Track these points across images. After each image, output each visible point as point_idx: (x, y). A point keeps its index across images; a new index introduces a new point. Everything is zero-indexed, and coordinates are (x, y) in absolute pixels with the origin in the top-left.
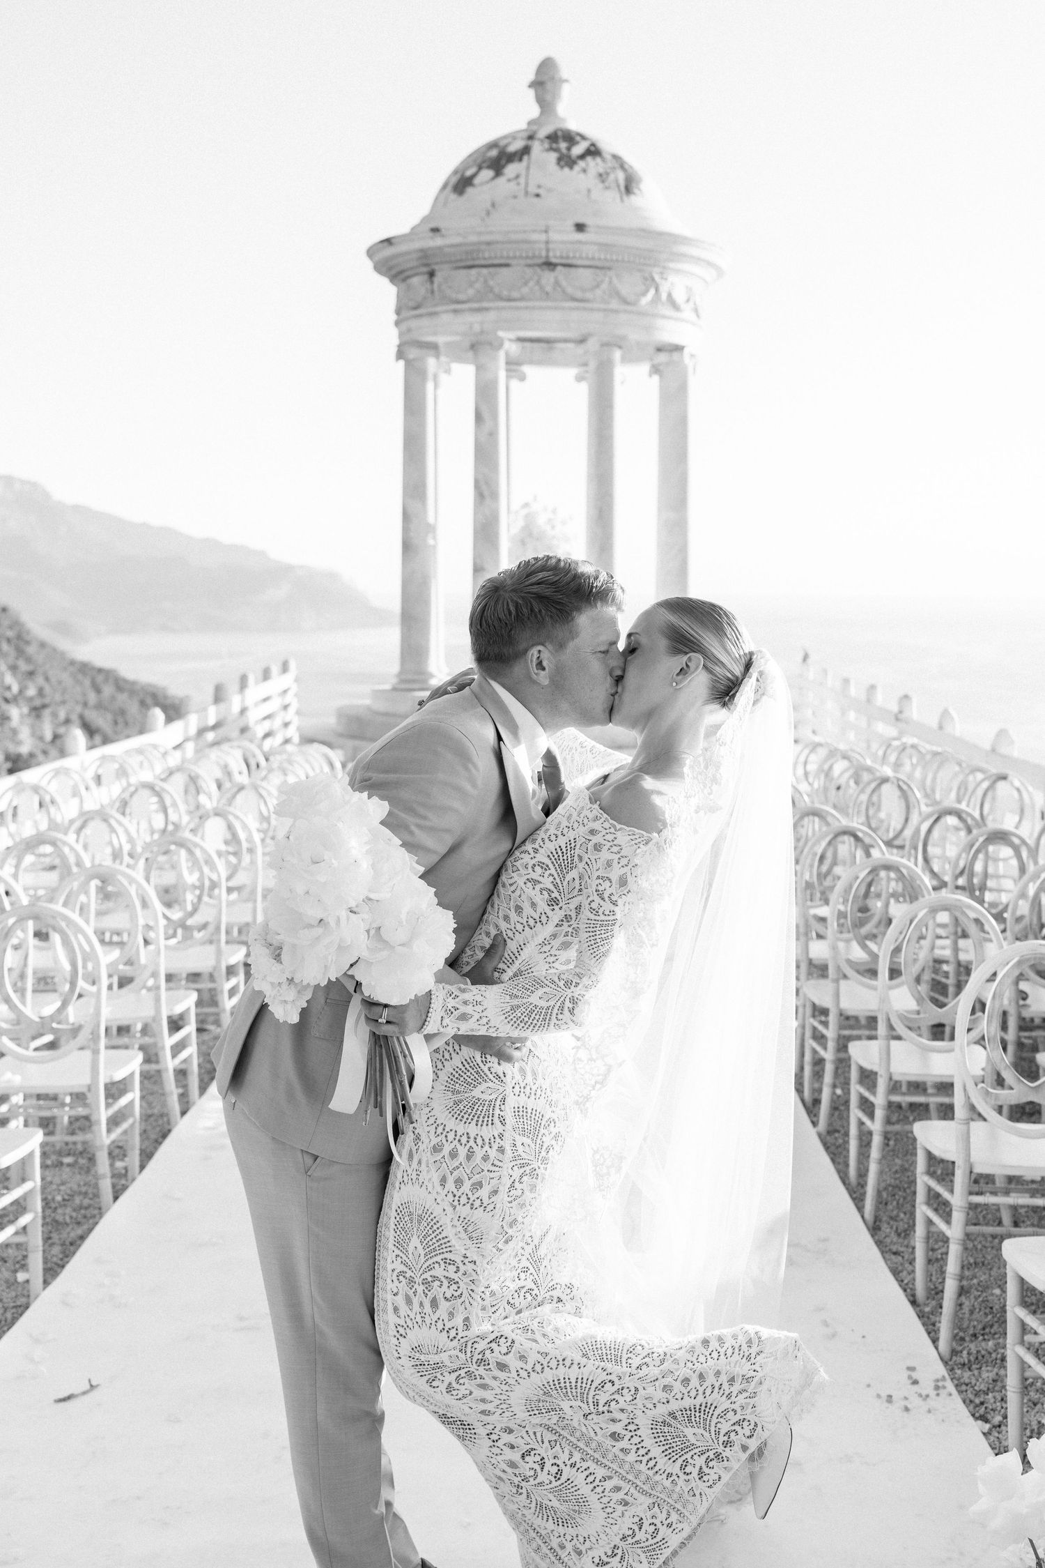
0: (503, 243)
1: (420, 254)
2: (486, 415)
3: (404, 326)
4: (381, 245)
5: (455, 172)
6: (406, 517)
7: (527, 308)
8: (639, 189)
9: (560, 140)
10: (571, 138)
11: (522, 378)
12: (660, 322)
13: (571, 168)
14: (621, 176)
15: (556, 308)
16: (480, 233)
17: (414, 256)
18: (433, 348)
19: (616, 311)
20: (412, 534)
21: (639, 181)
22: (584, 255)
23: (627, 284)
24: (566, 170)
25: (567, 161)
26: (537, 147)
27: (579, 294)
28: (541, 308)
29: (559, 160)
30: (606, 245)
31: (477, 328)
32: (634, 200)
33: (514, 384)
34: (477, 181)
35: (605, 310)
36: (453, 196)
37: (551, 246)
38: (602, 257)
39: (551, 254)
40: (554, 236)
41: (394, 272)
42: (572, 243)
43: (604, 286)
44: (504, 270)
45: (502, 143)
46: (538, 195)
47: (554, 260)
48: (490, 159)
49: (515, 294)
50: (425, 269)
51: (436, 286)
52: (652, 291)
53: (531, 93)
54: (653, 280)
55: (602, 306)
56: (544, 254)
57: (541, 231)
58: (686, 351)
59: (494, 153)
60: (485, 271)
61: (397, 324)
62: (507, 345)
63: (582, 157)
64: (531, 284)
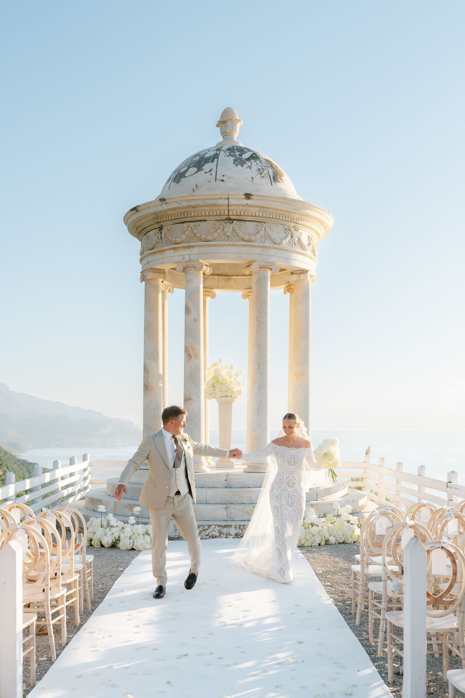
0: (202, 206)
1: (155, 216)
2: (192, 308)
3: (145, 261)
4: (132, 212)
5: (175, 171)
6: (146, 370)
7: (216, 245)
8: (282, 180)
9: (236, 151)
10: (242, 150)
11: (213, 296)
12: (294, 256)
13: (242, 166)
14: (271, 172)
15: (233, 245)
16: (188, 201)
17: (151, 217)
18: (162, 272)
19: (270, 247)
20: (149, 380)
21: (281, 175)
22: (250, 214)
23: (276, 232)
24: (239, 166)
25: (239, 162)
26: (222, 154)
27: (247, 237)
28: (224, 245)
29: (235, 161)
30: (263, 207)
31: (187, 258)
32: (280, 185)
33: (208, 299)
34: (187, 175)
35: (262, 247)
36: (173, 184)
37: (230, 208)
38: (261, 215)
39: (230, 213)
40: (232, 202)
41: (139, 229)
42: (243, 206)
43: (262, 232)
44: (204, 223)
45: (202, 154)
46: (223, 181)
47: (232, 217)
48: (195, 161)
49: (209, 237)
50: (157, 226)
51: (163, 235)
52: (290, 237)
53: (218, 129)
54: (290, 230)
55: (261, 244)
56: (226, 213)
57: (225, 199)
58: (309, 273)
59: (197, 158)
60: (191, 224)
61: (141, 260)
62: (205, 268)
63: (248, 159)
64: (219, 231)
